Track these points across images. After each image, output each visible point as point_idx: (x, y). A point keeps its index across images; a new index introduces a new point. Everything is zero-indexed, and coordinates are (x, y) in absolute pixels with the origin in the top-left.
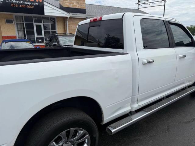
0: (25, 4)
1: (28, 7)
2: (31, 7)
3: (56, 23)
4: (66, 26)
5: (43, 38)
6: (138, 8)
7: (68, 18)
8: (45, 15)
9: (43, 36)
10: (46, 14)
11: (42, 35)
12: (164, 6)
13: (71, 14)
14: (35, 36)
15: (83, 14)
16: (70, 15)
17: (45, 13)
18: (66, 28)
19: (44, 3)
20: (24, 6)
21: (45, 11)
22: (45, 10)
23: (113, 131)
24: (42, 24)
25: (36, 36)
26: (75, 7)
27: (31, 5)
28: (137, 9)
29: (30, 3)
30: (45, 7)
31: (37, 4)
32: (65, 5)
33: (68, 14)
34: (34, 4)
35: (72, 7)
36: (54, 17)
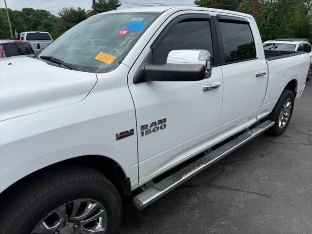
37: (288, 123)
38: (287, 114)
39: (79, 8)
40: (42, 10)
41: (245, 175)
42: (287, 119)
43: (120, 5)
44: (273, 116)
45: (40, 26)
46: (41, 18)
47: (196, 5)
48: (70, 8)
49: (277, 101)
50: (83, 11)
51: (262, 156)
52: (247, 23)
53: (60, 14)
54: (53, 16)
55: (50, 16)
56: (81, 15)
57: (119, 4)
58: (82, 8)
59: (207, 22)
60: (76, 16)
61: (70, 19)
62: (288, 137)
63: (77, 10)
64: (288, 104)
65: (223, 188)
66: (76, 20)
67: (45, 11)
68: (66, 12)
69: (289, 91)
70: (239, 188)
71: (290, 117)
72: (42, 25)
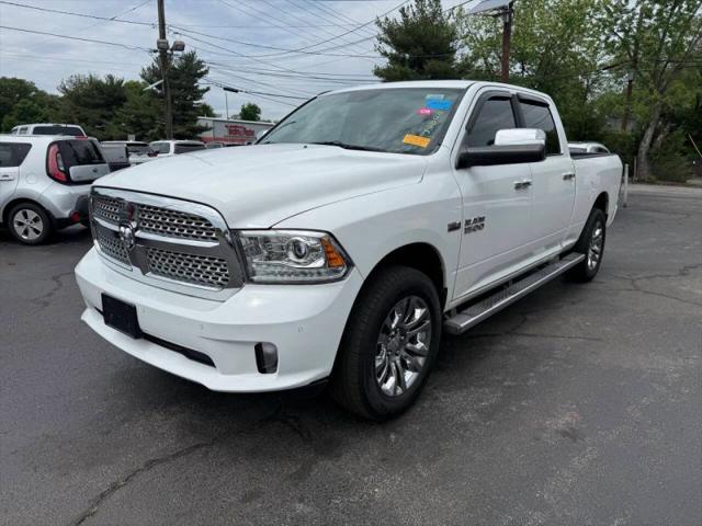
37: (599, 261)
38: (596, 248)
39: (111, 78)
40: (14, 80)
41: (559, 323)
42: (597, 256)
43: (206, 72)
44: (581, 246)
45: (11, 115)
46: (11, 96)
47: (377, 78)
48: (88, 76)
49: (584, 222)
50: (120, 82)
51: (573, 303)
52: (546, 105)
53: (64, 88)
54: (43, 94)
55: (33, 93)
56: (115, 91)
57: (203, 70)
58: (118, 76)
59: (508, 102)
60: (103, 94)
61: (88, 100)
62: (602, 283)
63: (104, 81)
64: (597, 232)
65: (535, 336)
66: (102, 102)
67: (21, 82)
68: (79, 84)
69: (599, 211)
70: (558, 334)
71: (601, 254)
72: (16, 113)
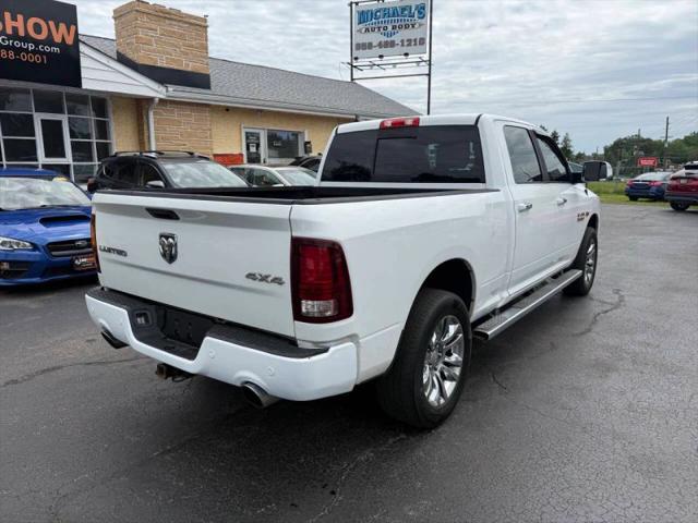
0: (13, 48)
1: (24, 57)
2: (36, 59)
3: (111, 115)
4: (145, 127)
5: (68, 166)
6: (352, 79)
7: (157, 100)
8: (84, 86)
9: (68, 159)
10: (86, 85)
11: (63, 155)
12: (426, 78)
13: (170, 89)
14: (37, 160)
15: (202, 91)
16: (167, 91)
17: (83, 81)
18: (146, 135)
19: (82, 48)
20: (11, 53)
21: (84, 73)
22: (82, 70)
23: (489, 333)
24: (64, 118)
25: (42, 159)
26: (176, 67)
27: (34, 52)
28: (349, 80)
29: (31, 47)
30: (84, 62)
31: (56, 50)
32: (140, 58)
33: (162, 89)
34: (47, 49)
35: (165, 65)
36: (103, 96)
